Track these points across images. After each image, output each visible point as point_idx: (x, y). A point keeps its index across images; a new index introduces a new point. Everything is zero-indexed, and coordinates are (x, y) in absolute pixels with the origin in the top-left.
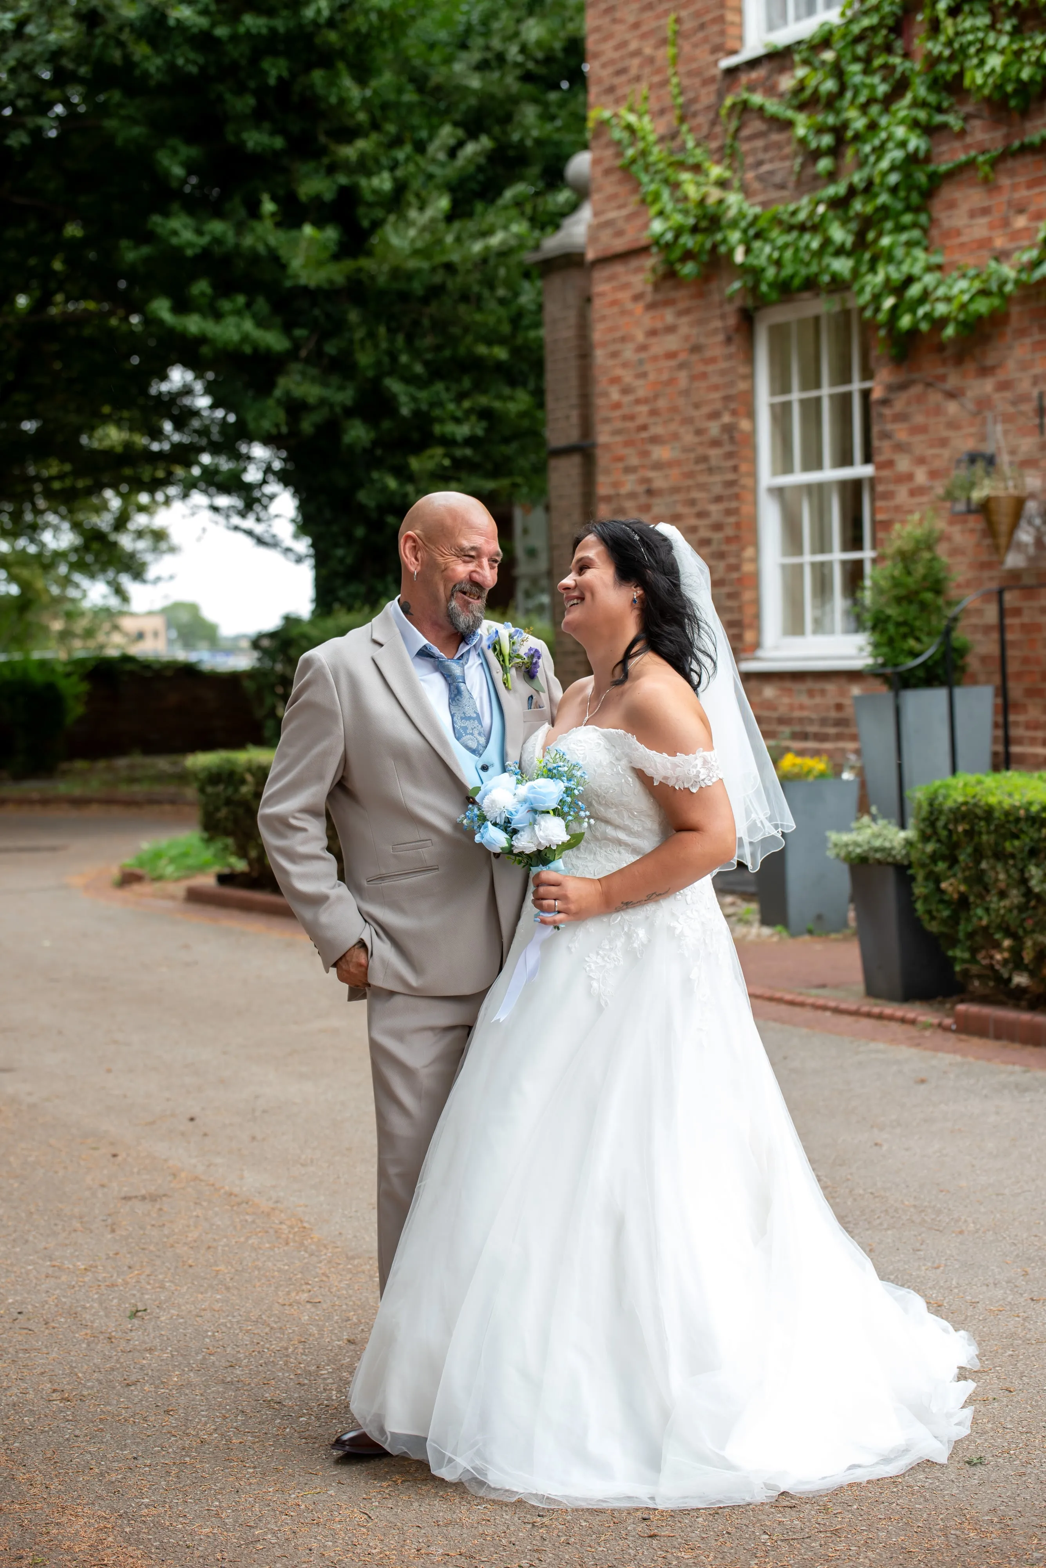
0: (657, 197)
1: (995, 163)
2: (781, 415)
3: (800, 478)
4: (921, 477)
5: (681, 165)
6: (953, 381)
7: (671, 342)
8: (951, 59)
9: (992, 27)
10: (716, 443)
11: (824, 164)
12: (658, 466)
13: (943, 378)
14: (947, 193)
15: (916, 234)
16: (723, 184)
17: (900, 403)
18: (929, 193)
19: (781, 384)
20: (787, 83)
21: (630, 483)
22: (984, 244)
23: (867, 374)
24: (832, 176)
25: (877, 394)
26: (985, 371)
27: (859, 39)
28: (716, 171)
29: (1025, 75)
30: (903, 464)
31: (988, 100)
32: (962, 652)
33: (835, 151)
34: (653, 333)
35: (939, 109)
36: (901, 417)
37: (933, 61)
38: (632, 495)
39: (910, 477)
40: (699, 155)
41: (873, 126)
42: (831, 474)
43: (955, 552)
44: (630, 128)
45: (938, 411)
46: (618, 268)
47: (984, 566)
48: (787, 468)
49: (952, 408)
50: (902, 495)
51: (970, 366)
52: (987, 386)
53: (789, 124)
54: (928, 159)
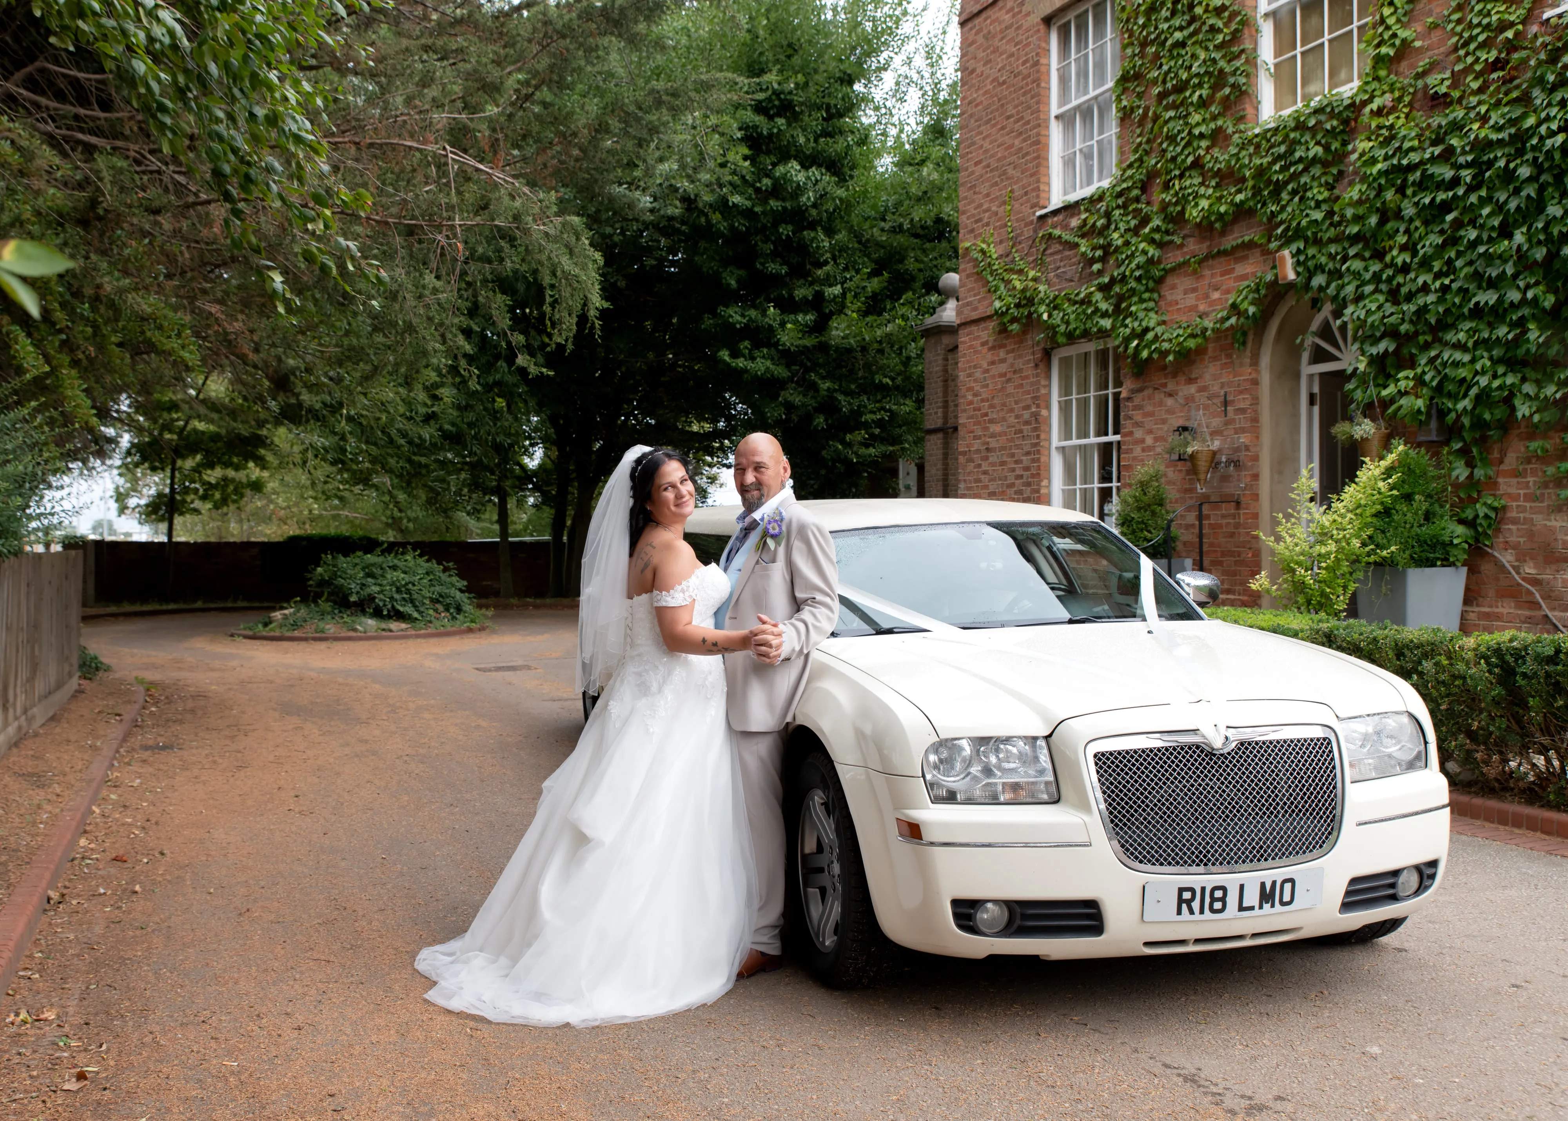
0: (997, 289)
1: (1200, 263)
2: (1065, 408)
3: (1075, 442)
4: (1149, 441)
5: (1011, 271)
6: (1171, 386)
7: (1003, 368)
8: (1176, 204)
9: (1202, 184)
10: (1027, 423)
11: (1096, 267)
12: (993, 436)
13: (1165, 385)
14: (1170, 281)
15: (1151, 304)
16: (1035, 280)
17: (1138, 399)
18: (1160, 281)
19: (1066, 390)
20: (1075, 222)
21: (977, 445)
22: (1193, 308)
23: (1118, 383)
24: (1100, 273)
25: (1123, 395)
26: (1191, 381)
27: (1120, 194)
28: (1032, 274)
29: (1223, 209)
30: (1139, 434)
31: (1199, 225)
32: (1174, 539)
33: (1103, 259)
34: (993, 363)
35: (1167, 232)
36: (1138, 408)
37: (1164, 206)
38: (978, 451)
39: (1143, 441)
40: (1022, 265)
41: (1127, 243)
42: (1093, 440)
43: (1169, 483)
44: (983, 251)
45: (1161, 404)
46: (974, 328)
47: (1186, 491)
48: (1068, 437)
49: (1170, 402)
50: (1137, 451)
51: (1182, 378)
52: (1192, 389)
53: (1077, 245)
54: (1159, 261)
